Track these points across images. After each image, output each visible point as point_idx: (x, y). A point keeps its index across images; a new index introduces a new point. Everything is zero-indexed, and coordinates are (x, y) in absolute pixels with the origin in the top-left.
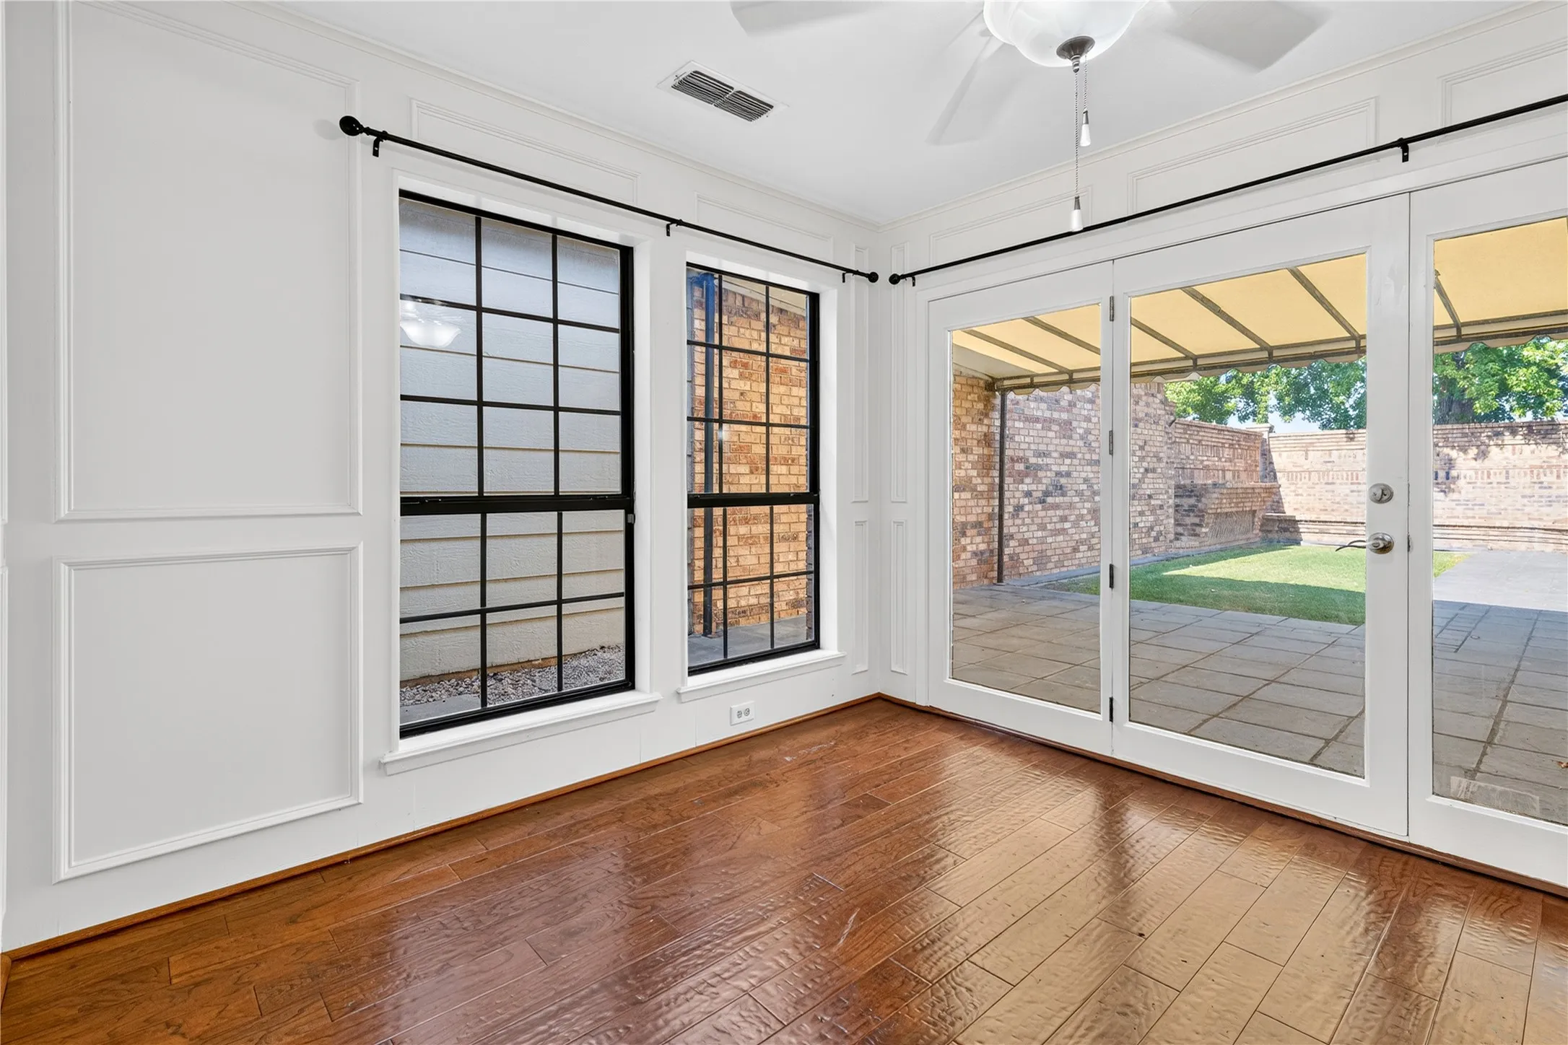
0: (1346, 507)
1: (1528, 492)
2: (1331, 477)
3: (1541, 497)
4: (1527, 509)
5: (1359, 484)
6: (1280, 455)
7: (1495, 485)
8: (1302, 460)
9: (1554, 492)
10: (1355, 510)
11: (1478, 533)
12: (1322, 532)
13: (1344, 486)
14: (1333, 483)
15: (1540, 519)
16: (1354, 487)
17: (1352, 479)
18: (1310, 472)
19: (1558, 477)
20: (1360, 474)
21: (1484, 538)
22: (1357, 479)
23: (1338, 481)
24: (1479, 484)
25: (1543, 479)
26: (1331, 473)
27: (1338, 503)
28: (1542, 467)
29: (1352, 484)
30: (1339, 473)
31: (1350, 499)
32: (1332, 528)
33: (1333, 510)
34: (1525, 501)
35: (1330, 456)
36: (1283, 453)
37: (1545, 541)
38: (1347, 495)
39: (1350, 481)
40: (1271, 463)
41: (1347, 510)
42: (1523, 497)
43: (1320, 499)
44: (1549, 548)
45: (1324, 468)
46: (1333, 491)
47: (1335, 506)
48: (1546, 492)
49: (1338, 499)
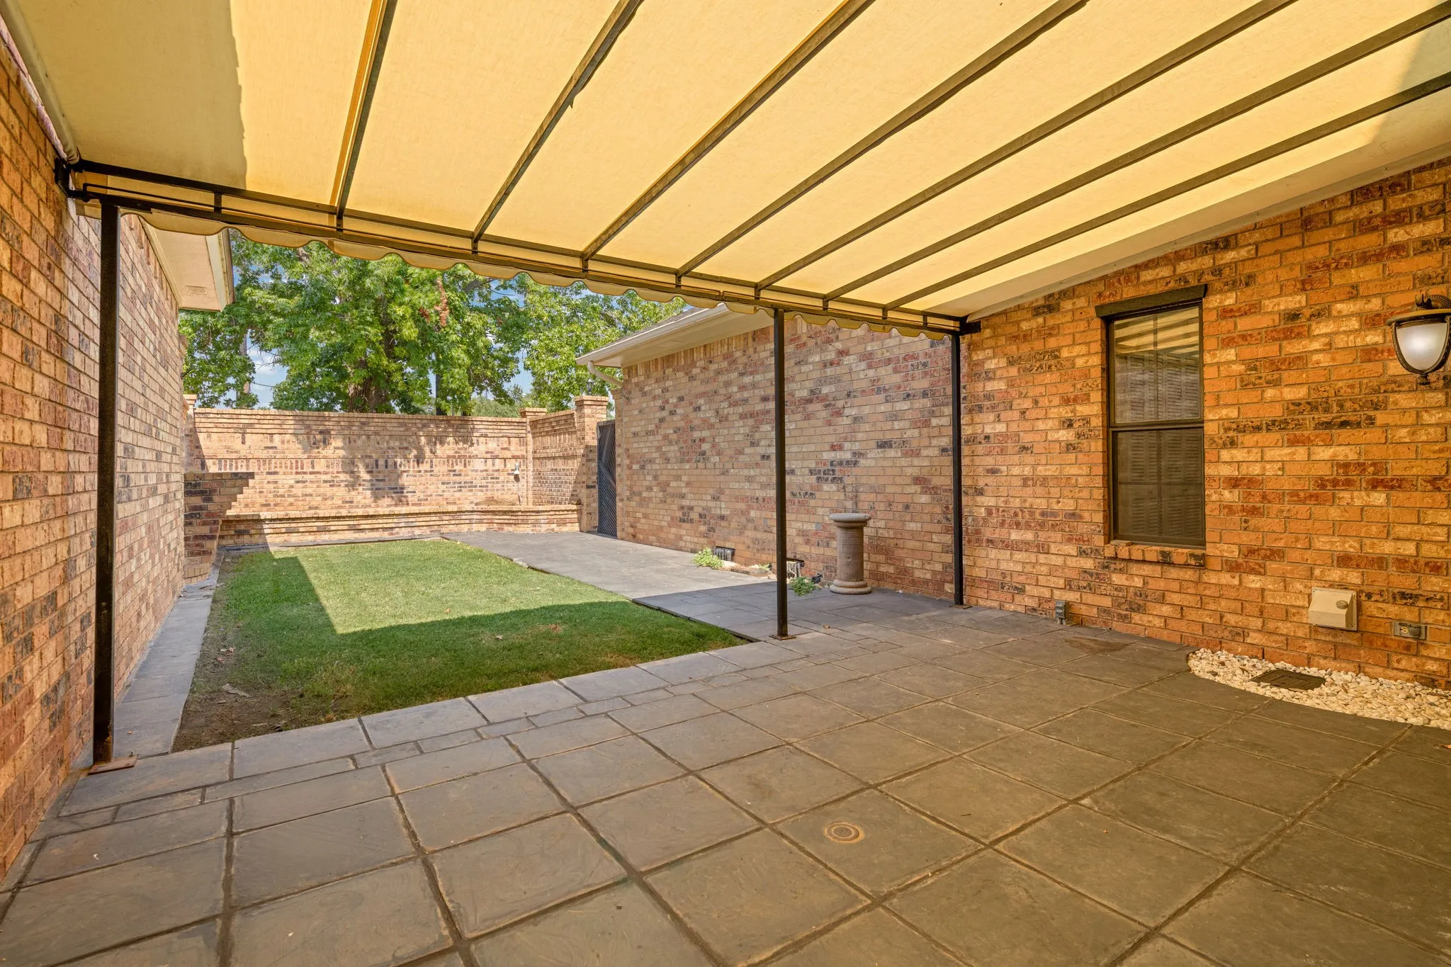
0: (291, 500)
1: (446, 479)
2: (273, 465)
3: (454, 483)
4: (446, 494)
5: (305, 473)
6: (209, 437)
7: (422, 473)
8: (237, 444)
9: (462, 479)
10: (300, 503)
11: (434, 518)
12: (289, 532)
13: (288, 477)
14: (275, 473)
15: (455, 503)
16: (300, 477)
17: (297, 468)
18: (247, 459)
19: (465, 466)
20: (305, 461)
21: (438, 523)
22: (302, 468)
23: (281, 471)
24: (411, 473)
25: (456, 468)
26: (273, 461)
27: (283, 496)
28: (454, 457)
29: (297, 473)
30: (283, 461)
31: (294, 491)
32: (301, 526)
33: (275, 505)
34: (444, 486)
35: (272, 441)
36: (213, 436)
37: (481, 521)
38: (292, 487)
39: (294, 471)
40: (199, 447)
41: (291, 504)
42: (443, 483)
43: (261, 492)
44: (483, 528)
45: (264, 454)
46: (276, 482)
47: (278, 500)
48: (457, 479)
49: (281, 491)
